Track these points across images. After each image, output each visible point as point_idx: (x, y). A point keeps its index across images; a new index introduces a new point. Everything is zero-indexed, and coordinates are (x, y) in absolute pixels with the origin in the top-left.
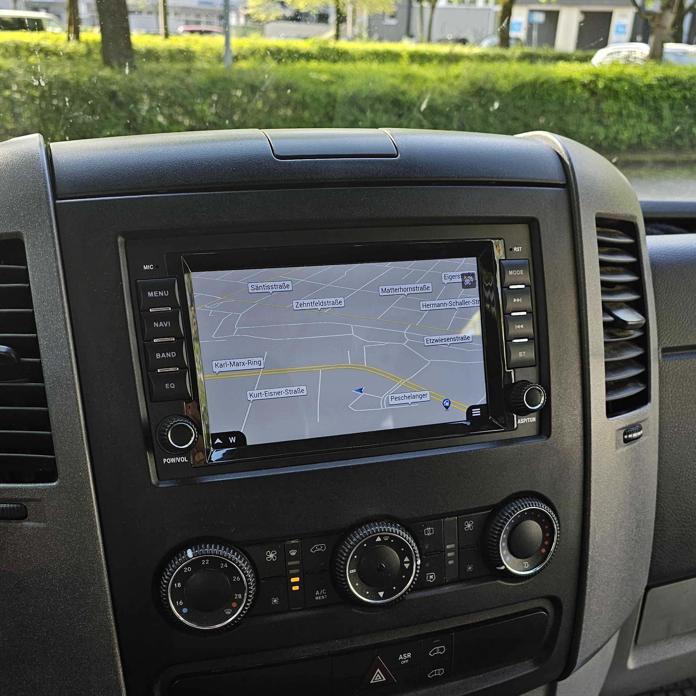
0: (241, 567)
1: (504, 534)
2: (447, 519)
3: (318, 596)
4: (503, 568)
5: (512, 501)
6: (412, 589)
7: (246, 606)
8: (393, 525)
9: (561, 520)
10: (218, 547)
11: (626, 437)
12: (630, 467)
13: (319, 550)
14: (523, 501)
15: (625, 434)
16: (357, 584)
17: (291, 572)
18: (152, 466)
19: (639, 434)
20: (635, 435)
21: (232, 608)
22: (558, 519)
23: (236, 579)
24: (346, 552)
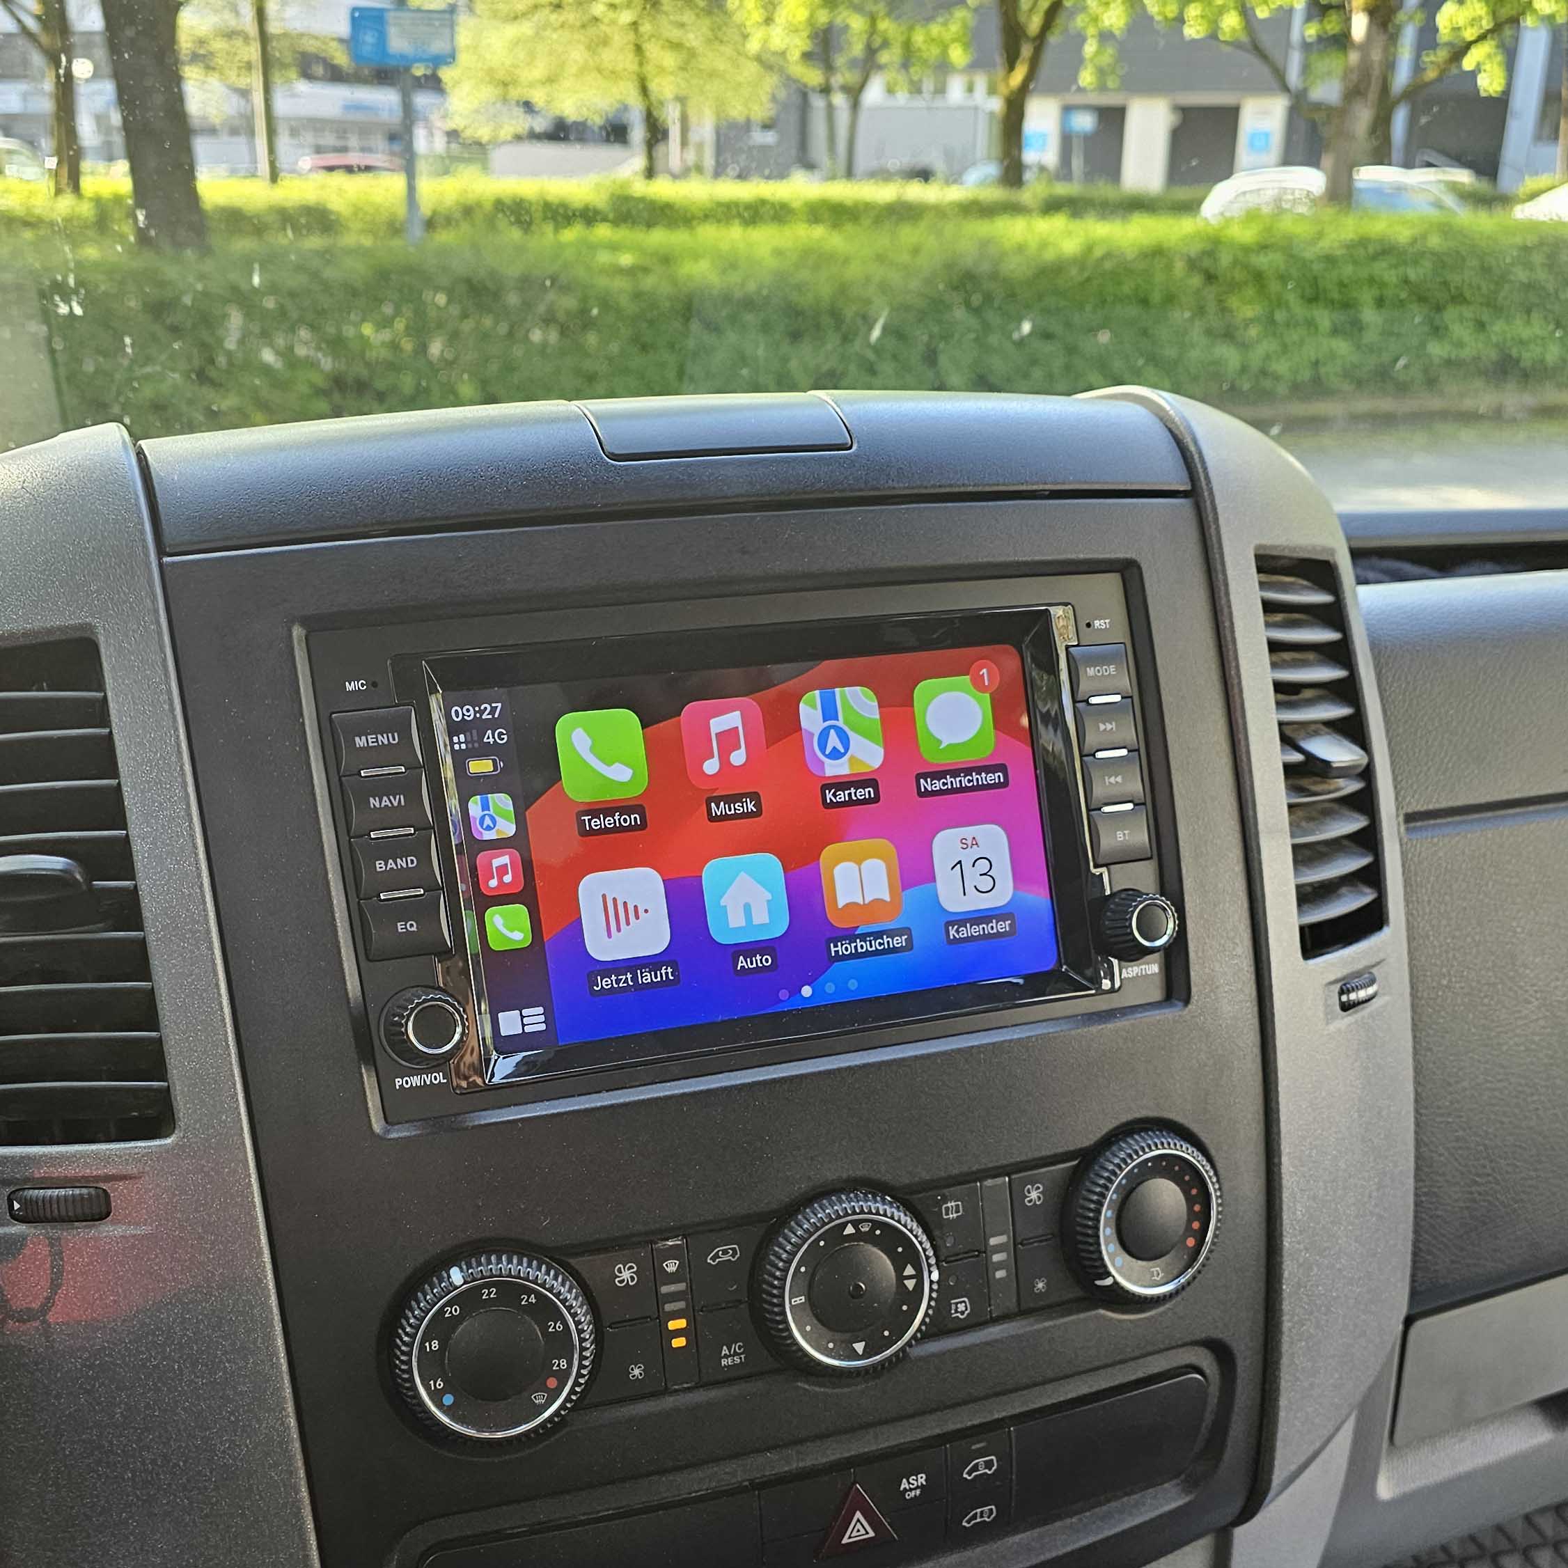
0: (564, 1301)
1: (1108, 1209)
2: (989, 1182)
3: (726, 1356)
4: (1109, 1281)
5: (1120, 1140)
6: (925, 1335)
7: (576, 1384)
8: (878, 1198)
9: (1221, 1177)
10: (515, 1261)
11: (1344, 998)
12: (1356, 1061)
13: (726, 1258)
14: (1143, 1138)
15: (1342, 992)
16: (808, 1328)
17: (669, 1307)
18: (372, 1093)
19: (1371, 991)
20: (1362, 994)
21: (546, 1390)
22: (1216, 1174)
23: (555, 1327)
24: (782, 1260)
